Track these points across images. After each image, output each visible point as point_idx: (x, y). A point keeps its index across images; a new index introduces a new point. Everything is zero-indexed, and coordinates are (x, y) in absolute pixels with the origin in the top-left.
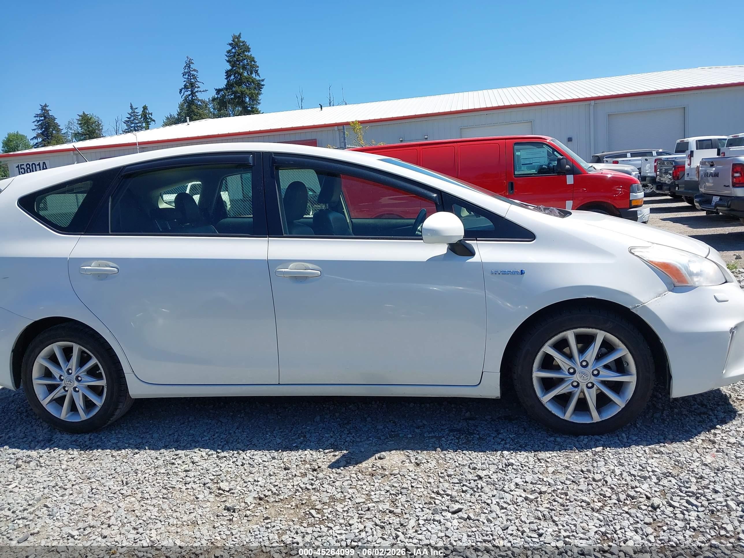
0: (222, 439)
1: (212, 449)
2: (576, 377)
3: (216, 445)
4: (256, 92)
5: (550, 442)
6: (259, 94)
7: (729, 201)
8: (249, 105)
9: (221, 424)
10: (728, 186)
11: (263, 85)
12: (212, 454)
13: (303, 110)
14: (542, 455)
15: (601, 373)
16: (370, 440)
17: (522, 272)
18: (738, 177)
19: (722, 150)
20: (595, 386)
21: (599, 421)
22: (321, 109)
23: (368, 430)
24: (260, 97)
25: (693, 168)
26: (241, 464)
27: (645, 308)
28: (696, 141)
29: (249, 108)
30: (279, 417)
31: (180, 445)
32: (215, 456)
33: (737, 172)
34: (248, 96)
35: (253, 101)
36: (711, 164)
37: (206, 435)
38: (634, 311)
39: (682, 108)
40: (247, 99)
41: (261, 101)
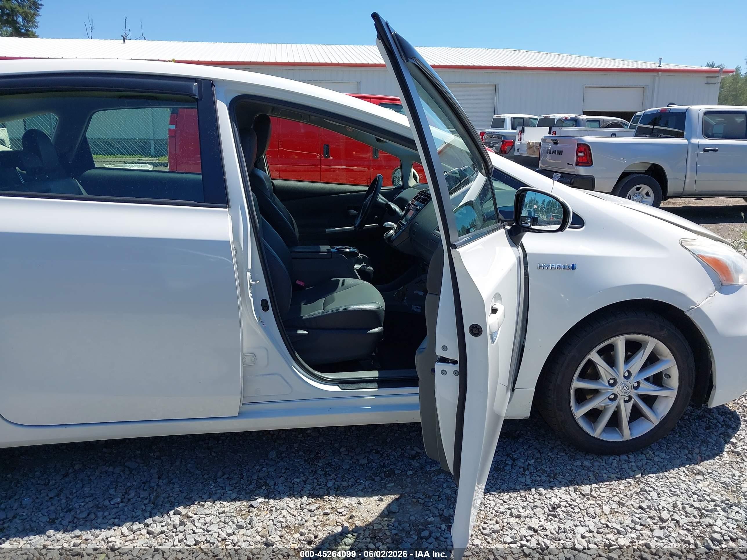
0: (143, 498)
1: (134, 519)
2: (616, 390)
3: (139, 513)
4: (32, 12)
5: (576, 466)
6: (35, 15)
7: (572, 179)
8: (23, 26)
9: (131, 473)
10: (572, 164)
11: (41, 5)
12: (139, 530)
13: (92, 40)
14: (586, 489)
15: (641, 386)
16: (361, 483)
17: (573, 267)
18: (582, 156)
19: (554, 129)
20: (633, 400)
21: (629, 439)
22: (124, 41)
23: (350, 468)
24: (38, 19)
25: (524, 144)
26: (194, 542)
27: (699, 311)
28: (511, 118)
29: (23, 31)
30: (213, 454)
31: (77, 516)
32: (144, 532)
33: (581, 152)
34: (20, 15)
35: (28, 22)
36: (555, 142)
37: (113, 493)
38: (688, 314)
39: (493, 85)
40: (20, 19)
41: (39, 24)
